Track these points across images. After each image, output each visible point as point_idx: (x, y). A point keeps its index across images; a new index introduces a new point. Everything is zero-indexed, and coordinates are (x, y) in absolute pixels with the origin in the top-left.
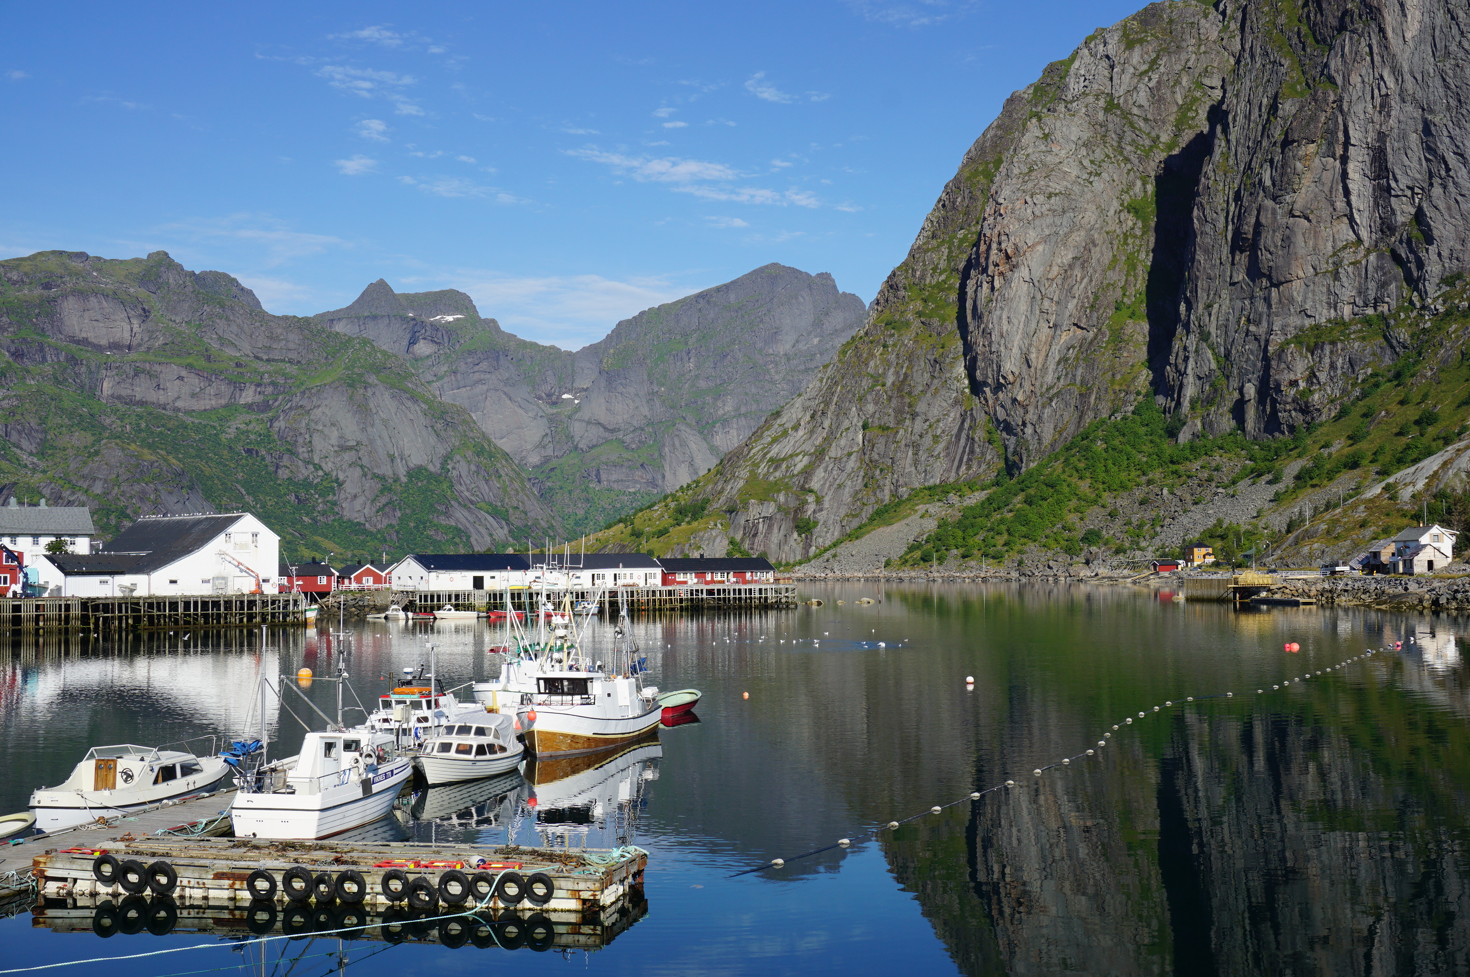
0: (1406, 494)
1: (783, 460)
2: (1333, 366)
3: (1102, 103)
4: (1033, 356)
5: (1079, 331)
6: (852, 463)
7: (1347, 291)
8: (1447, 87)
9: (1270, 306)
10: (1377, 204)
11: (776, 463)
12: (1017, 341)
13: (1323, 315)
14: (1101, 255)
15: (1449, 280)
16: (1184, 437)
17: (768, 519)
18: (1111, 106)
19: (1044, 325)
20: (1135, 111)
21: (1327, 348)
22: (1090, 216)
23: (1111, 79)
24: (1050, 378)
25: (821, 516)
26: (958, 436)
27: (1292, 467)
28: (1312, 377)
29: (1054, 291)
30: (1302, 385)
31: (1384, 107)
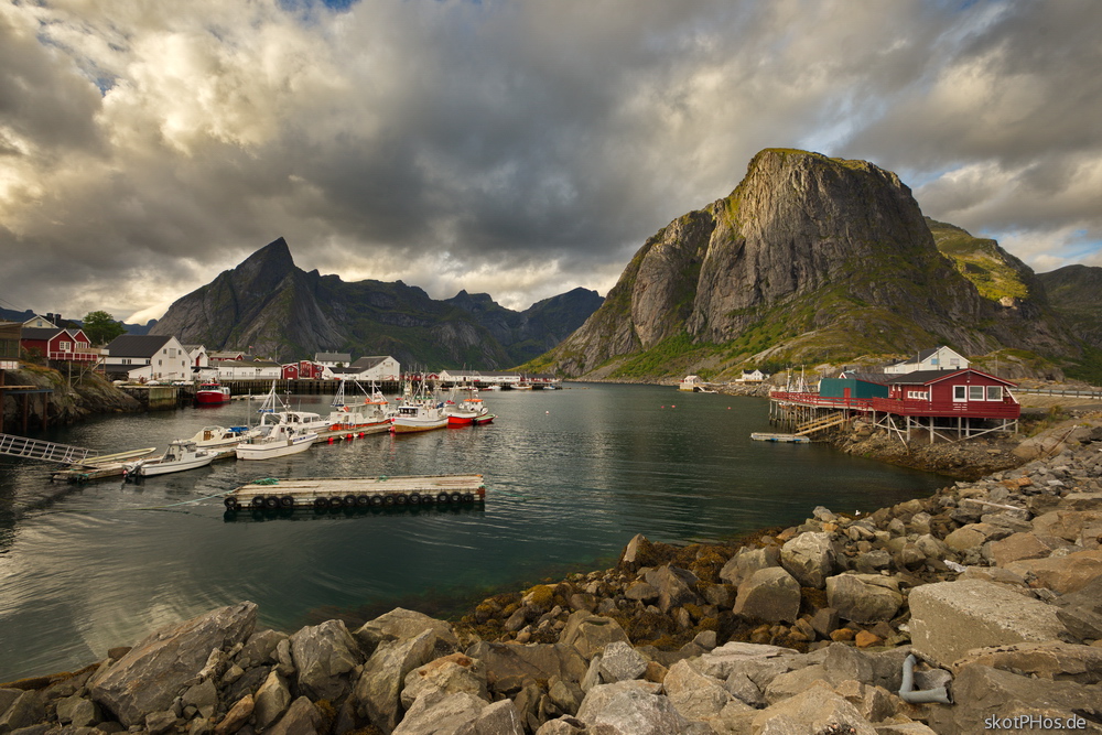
0: (757, 361)
1: (576, 345)
2: (740, 322)
3: (674, 241)
4: (651, 317)
5: (665, 310)
6: (596, 347)
7: (745, 300)
8: (778, 238)
9: (722, 304)
10: (755, 273)
11: (573, 346)
12: (646, 311)
13: (738, 307)
15: (776, 297)
16: (694, 342)
17: (571, 363)
18: (677, 242)
19: (654, 307)
20: (685, 243)
21: (738, 317)
22: (669, 275)
23: (677, 234)
25: (587, 363)
27: (726, 352)
28: (733, 325)
29: (658, 297)
30: (730, 327)
31: (758, 244)
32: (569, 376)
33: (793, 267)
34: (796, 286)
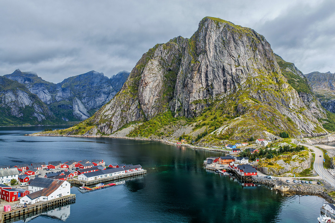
0: (217, 134)
1: (107, 115)
2: (199, 107)
3: (160, 58)
4: (150, 100)
5: (158, 97)
6: (119, 117)
7: (201, 95)
8: (216, 65)
9: (189, 96)
10: (206, 82)
11: (106, 116)
12: (147, 98)
13: (198, 99)
14: (161, 84)
15: (217, 95)
16: (175, 116)
17: (105, 126)
18: (162, 59)
19: (152, 95)
20: (165, 60)
21: (198, 104)
22: (159, 78)
23: (162, 54)
24: (153, 104)
25: (114, 126)
26: (137, 113)
27: (195, 124)
28: (196, 109)
29: (154, 90)
30: (194, 109)
31: (207, 67)
32: (104, 134)
33: (224, 81)
34: (226, 90)
